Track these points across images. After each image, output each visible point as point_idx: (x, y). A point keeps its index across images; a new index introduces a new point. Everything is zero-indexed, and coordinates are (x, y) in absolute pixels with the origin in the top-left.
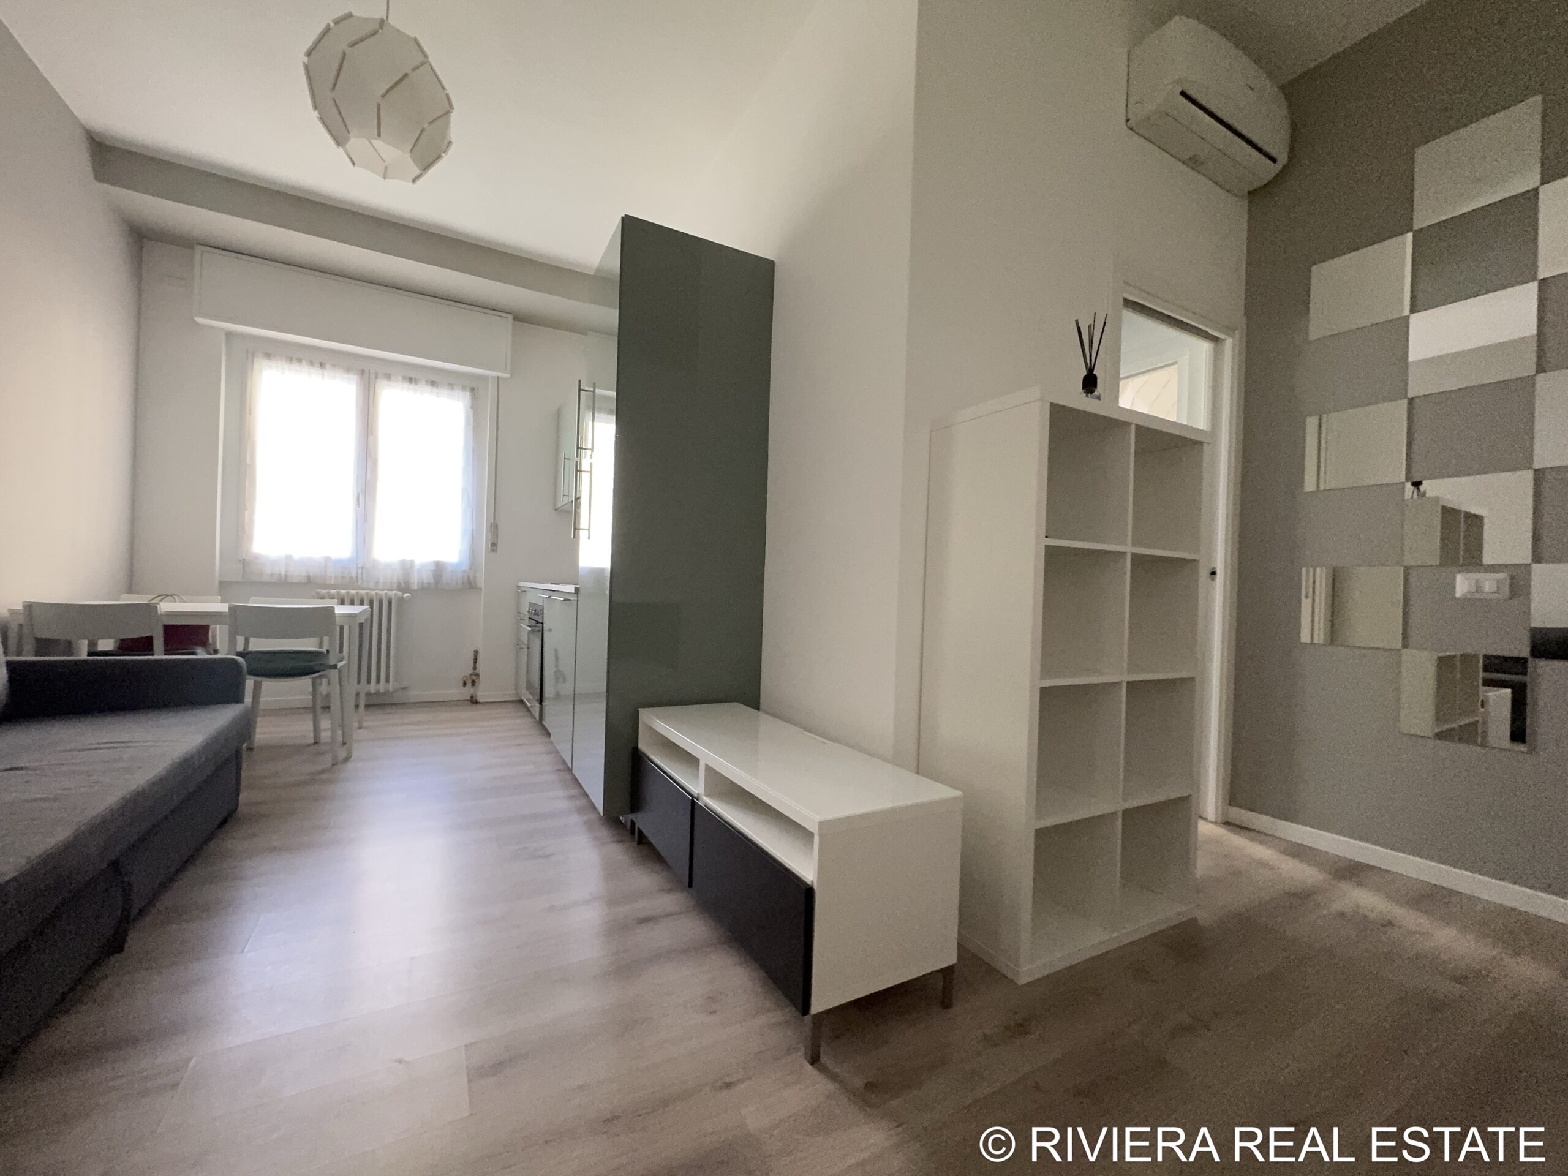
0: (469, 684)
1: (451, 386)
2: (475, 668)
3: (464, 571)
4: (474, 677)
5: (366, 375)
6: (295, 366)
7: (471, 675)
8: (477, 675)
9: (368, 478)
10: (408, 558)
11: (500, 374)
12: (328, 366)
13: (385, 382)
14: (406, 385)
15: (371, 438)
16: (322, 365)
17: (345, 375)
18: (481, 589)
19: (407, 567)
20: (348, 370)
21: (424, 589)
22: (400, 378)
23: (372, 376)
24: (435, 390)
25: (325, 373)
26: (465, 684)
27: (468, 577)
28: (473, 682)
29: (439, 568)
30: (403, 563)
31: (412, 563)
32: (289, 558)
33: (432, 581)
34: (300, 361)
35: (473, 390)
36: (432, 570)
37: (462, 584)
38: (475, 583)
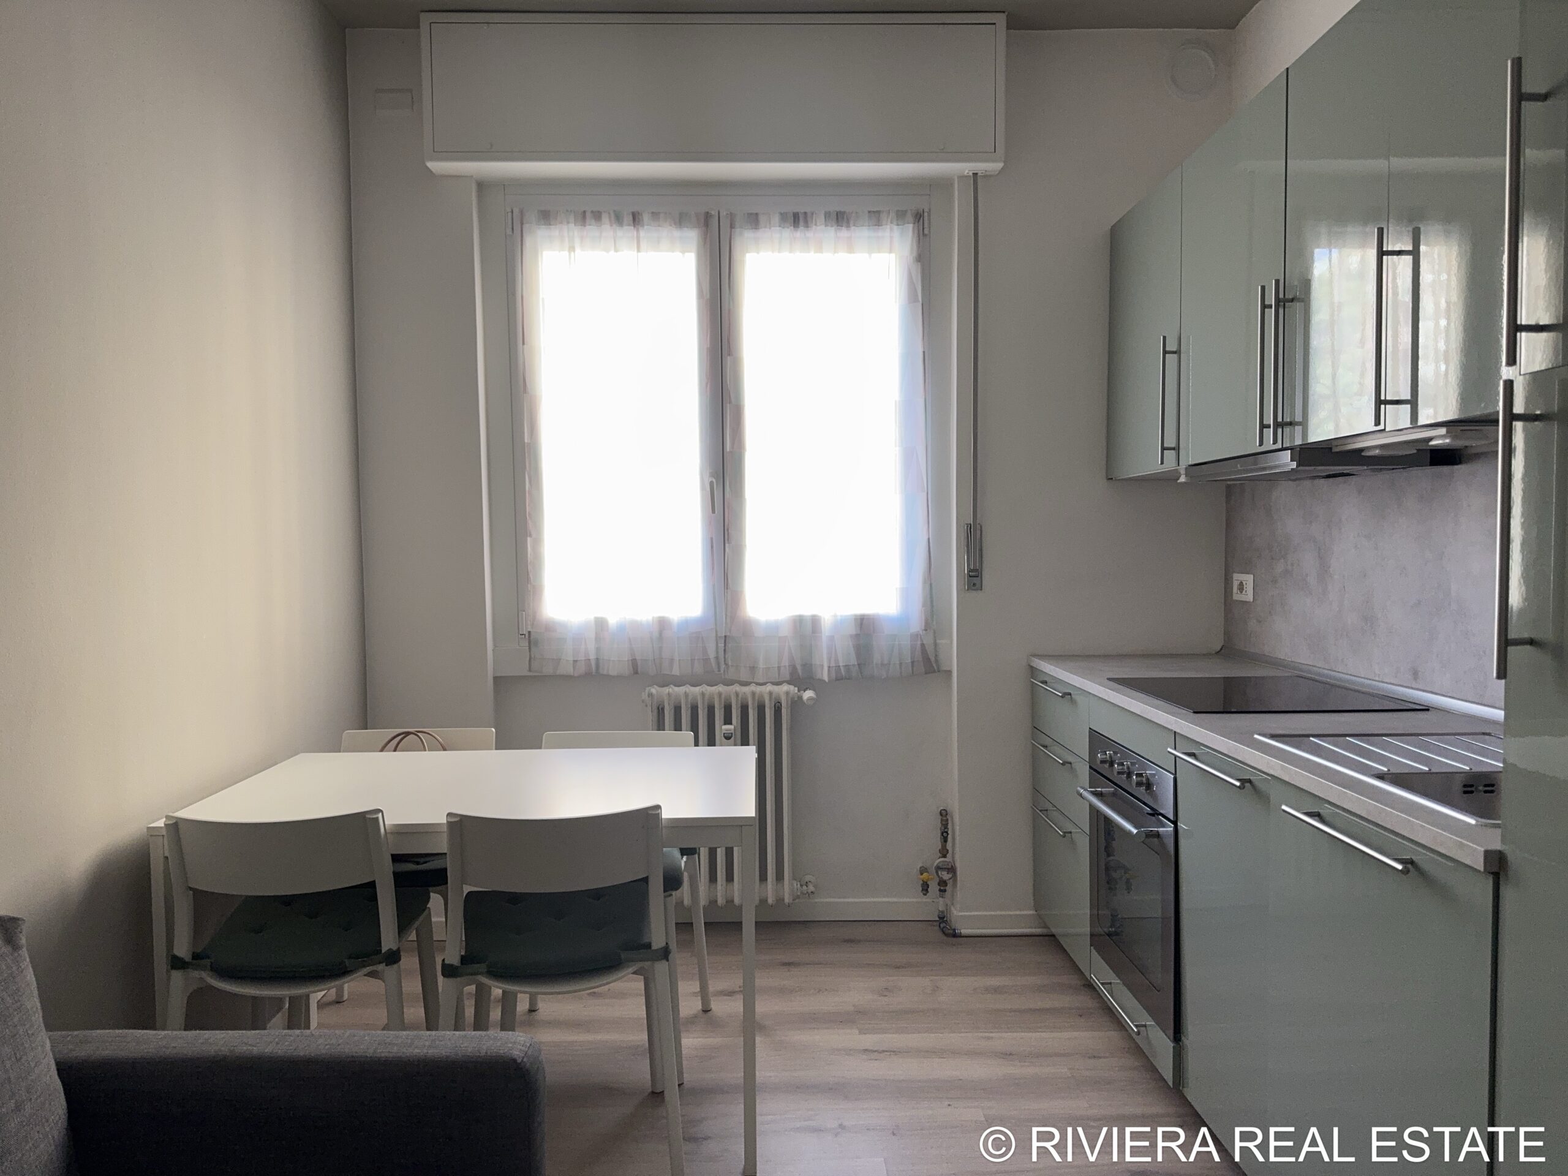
0: (934, 887)
1: (876, 218)
2: (944, 853)
3: (915, 636)
4: (946, 876)
5: (714, 222)
6: (592, 230)
7: (938, 868)
8: (952, 870)
9: (728, 448)
10: (807, 611)
11: (981, 167)
12: (646, 217)
13: (748, 234)
14: (788, 232)
15: (728, 361)
16: (636, 219)
17: (677, 233)
18: (949, 673)
19: (806, 631)
20: (681, 220)
21: (841, 677)
22: (776, 219)
23: (725, 224)
24: (844, 233)
25: (642, 233)
26: (925, 888)
27: (923, 645)
28: (943, 883)
30: (799, 623)
31: (815, 621)
32: (600, 624)
33: (853, 660)
34: (597, 216)
35: (919, 217)
36: (851, 636)
37: (913, 662)
38: (937, 661)
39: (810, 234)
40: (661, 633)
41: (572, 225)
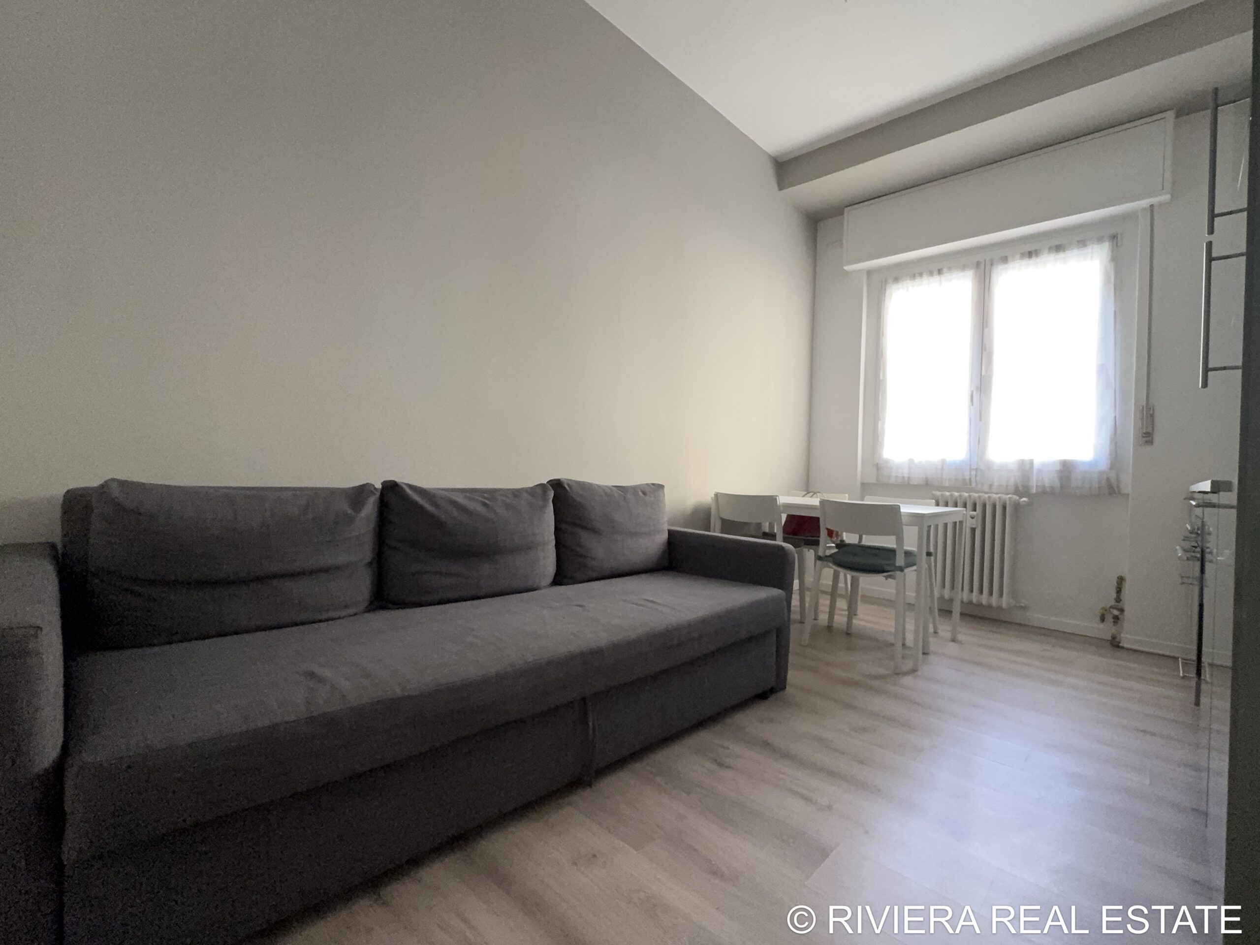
0: (1109, 620)
1: (1083, 243)
2: (1118, 600)
3: (1101, 473)
4: (1117, 612)
5: (982, 266)
6: (918, 281)
7: (1112, 608)
8: (1122, 610)
9: (984, 373)
10: (1027, 457)
11: (1154, 200)
12: (945, 270)
13: (1001, 267)
14: (1026, 262)
15: (986, 330)
16: (940, 272)
17: (961, 274)
18: (1126, 496)
19: (1026, 468)
20: (963, 267)
21: (1046, 493)
22: (1018, 256)
23: (988, 263)
24: (1061, 255)
25: (942, 278)
26: (1103, 619)
27: (1108, 479)
28: (1115, 618)
29: (1066, 468)
30: (1022, 463)
31: (1032, 463)
32: (911, 461)
33: (1057, 484)
34: (921, 275)
35: (1114, 238)
36: (1057, 471)
37: (1099, 488)
38: (1118, 487)
39: (1038, 260)
40: (943, 466)
41: (908, 281)
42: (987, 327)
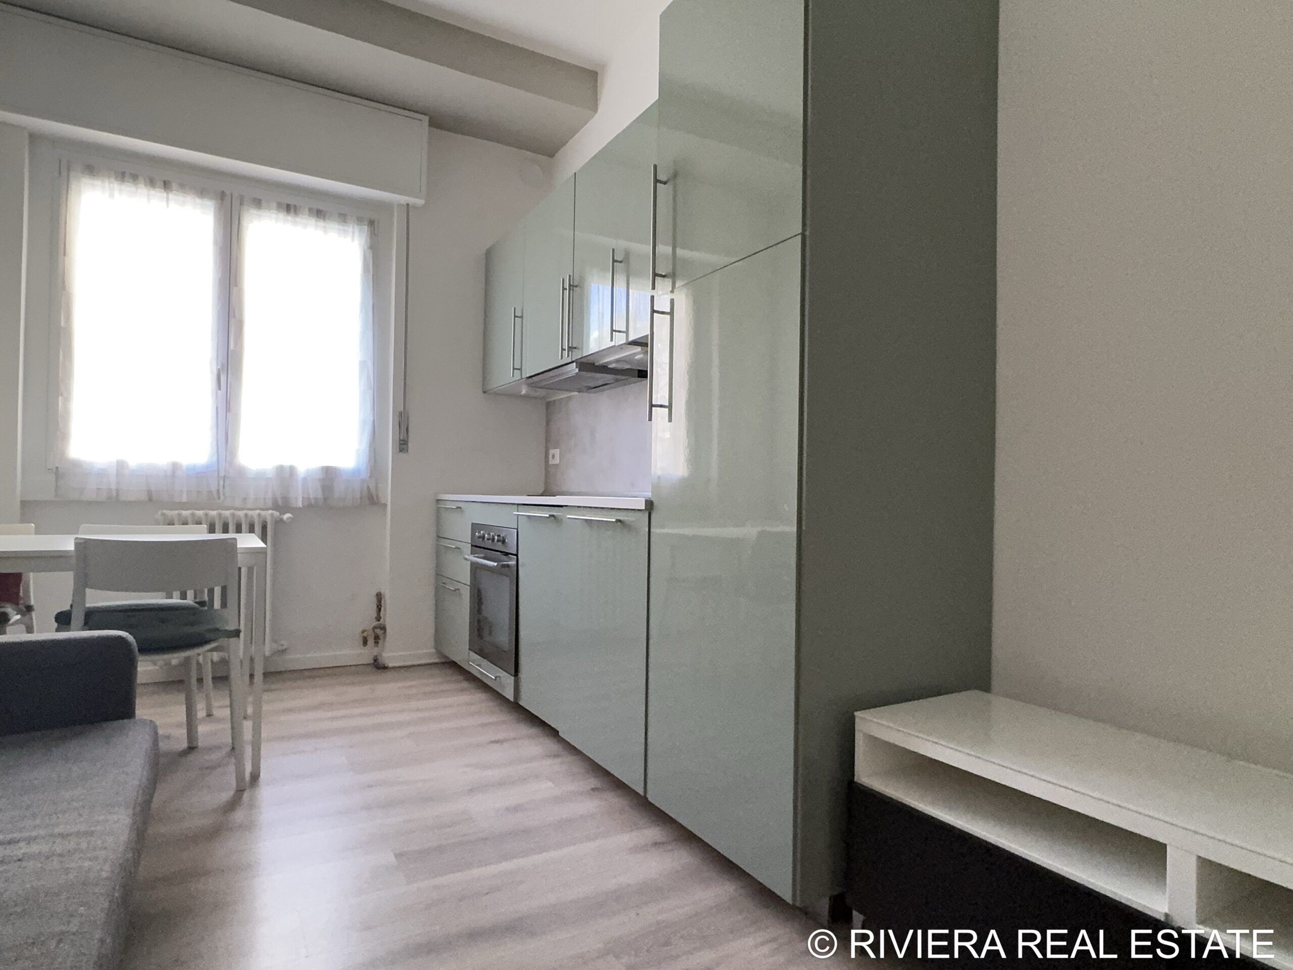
0: (371, 641)
1: (343, 218)
2: (378, 618)
3: (363, 481)
4: (378, 631)
5: (228, 199)
6: (129, 186)
7: (375, 628)
8: (384, 628)
9: (232, 347)
10: (286, 463)
11: (411, 200)
12: (174, 186)
13: (254, 212)
14: (283, 216)
15: (234, 290)
16: (166, 186)
17: (198, 201)
18: (385, 505)
21: (311, 506)
22: (274, 205)
23: (236, 203)
24: (321, 223)
25: (171, 196)
26: (365, 642)
27: (368, 487)
28: (377, 638)
30: (280, 469)
31: (292, 469)
32: (121, 465)
33: (320, 495)
34: (135, 178)
35: (371, 223)
36: (320, 480)
37: (361, 498)
38: (377, 496)
39: (298, 219)
40: (174, 473)
41: (113, 180)
42: (236, 285)
